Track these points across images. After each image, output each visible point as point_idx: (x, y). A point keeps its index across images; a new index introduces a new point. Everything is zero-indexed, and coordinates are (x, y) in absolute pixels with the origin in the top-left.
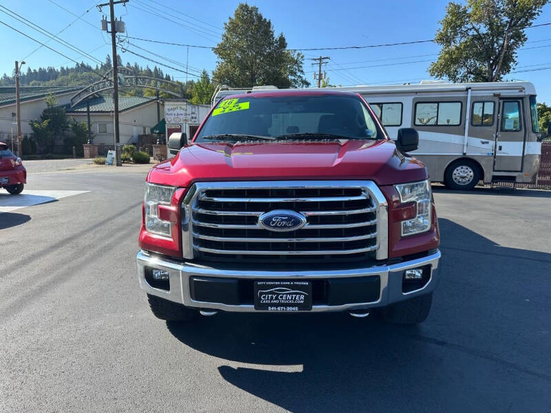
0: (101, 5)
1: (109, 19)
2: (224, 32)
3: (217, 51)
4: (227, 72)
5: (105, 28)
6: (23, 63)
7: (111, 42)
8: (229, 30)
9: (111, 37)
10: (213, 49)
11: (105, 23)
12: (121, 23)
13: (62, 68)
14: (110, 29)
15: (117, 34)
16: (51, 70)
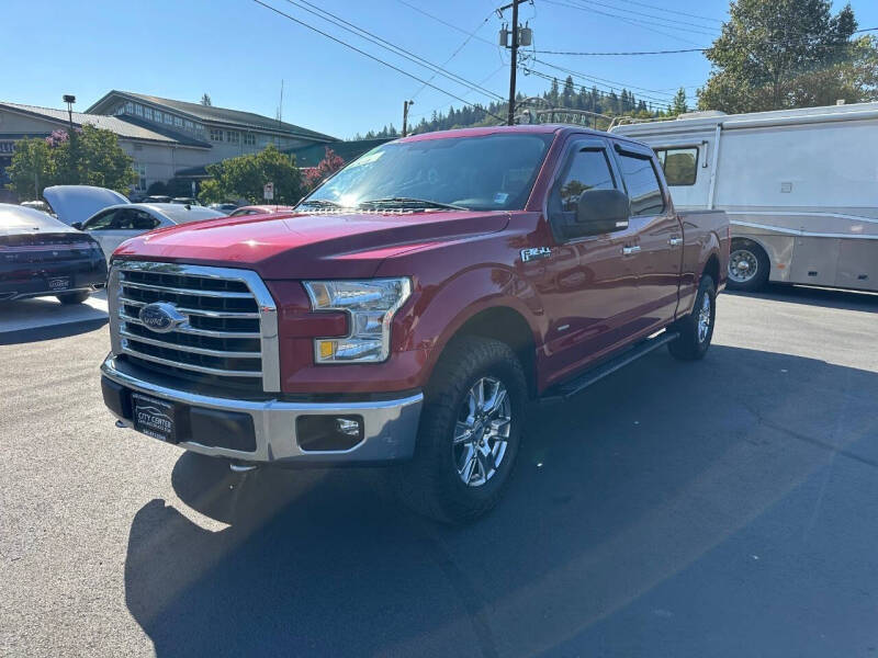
0: (503, 9)
1: (510, 29)
2: (729, 19)
3: (710, 54)
4: (724, 89)
5: (504, 42)
6: (411, 103)
7: (510, 63)
8: (738, 14)
9: (510, 54)
10: (704, 52)
11: (504, 34)
12: (527, 32)
13: (492, 105)
14: (510, 44)
15: (520, 48)
16: (478, 108)
